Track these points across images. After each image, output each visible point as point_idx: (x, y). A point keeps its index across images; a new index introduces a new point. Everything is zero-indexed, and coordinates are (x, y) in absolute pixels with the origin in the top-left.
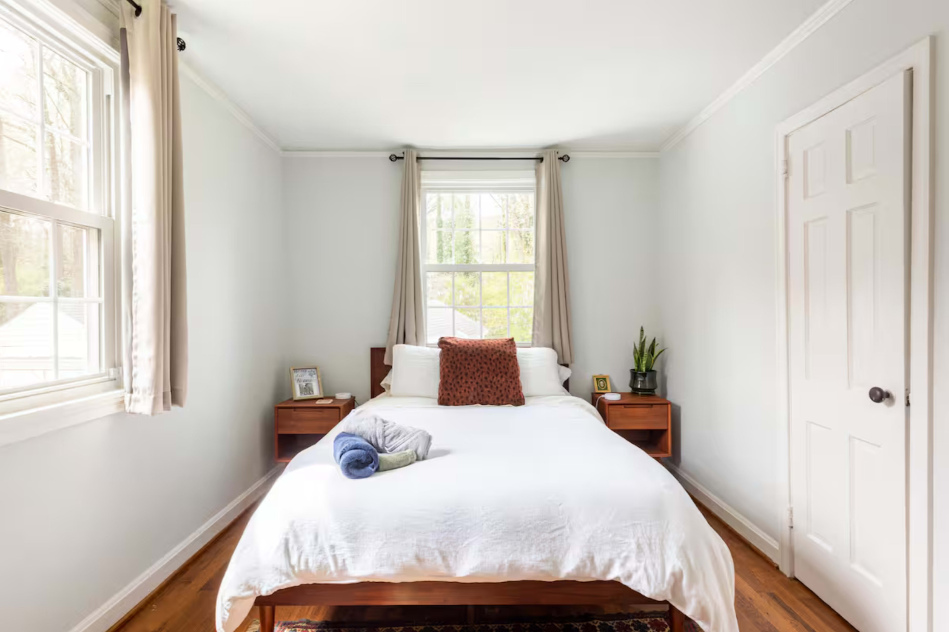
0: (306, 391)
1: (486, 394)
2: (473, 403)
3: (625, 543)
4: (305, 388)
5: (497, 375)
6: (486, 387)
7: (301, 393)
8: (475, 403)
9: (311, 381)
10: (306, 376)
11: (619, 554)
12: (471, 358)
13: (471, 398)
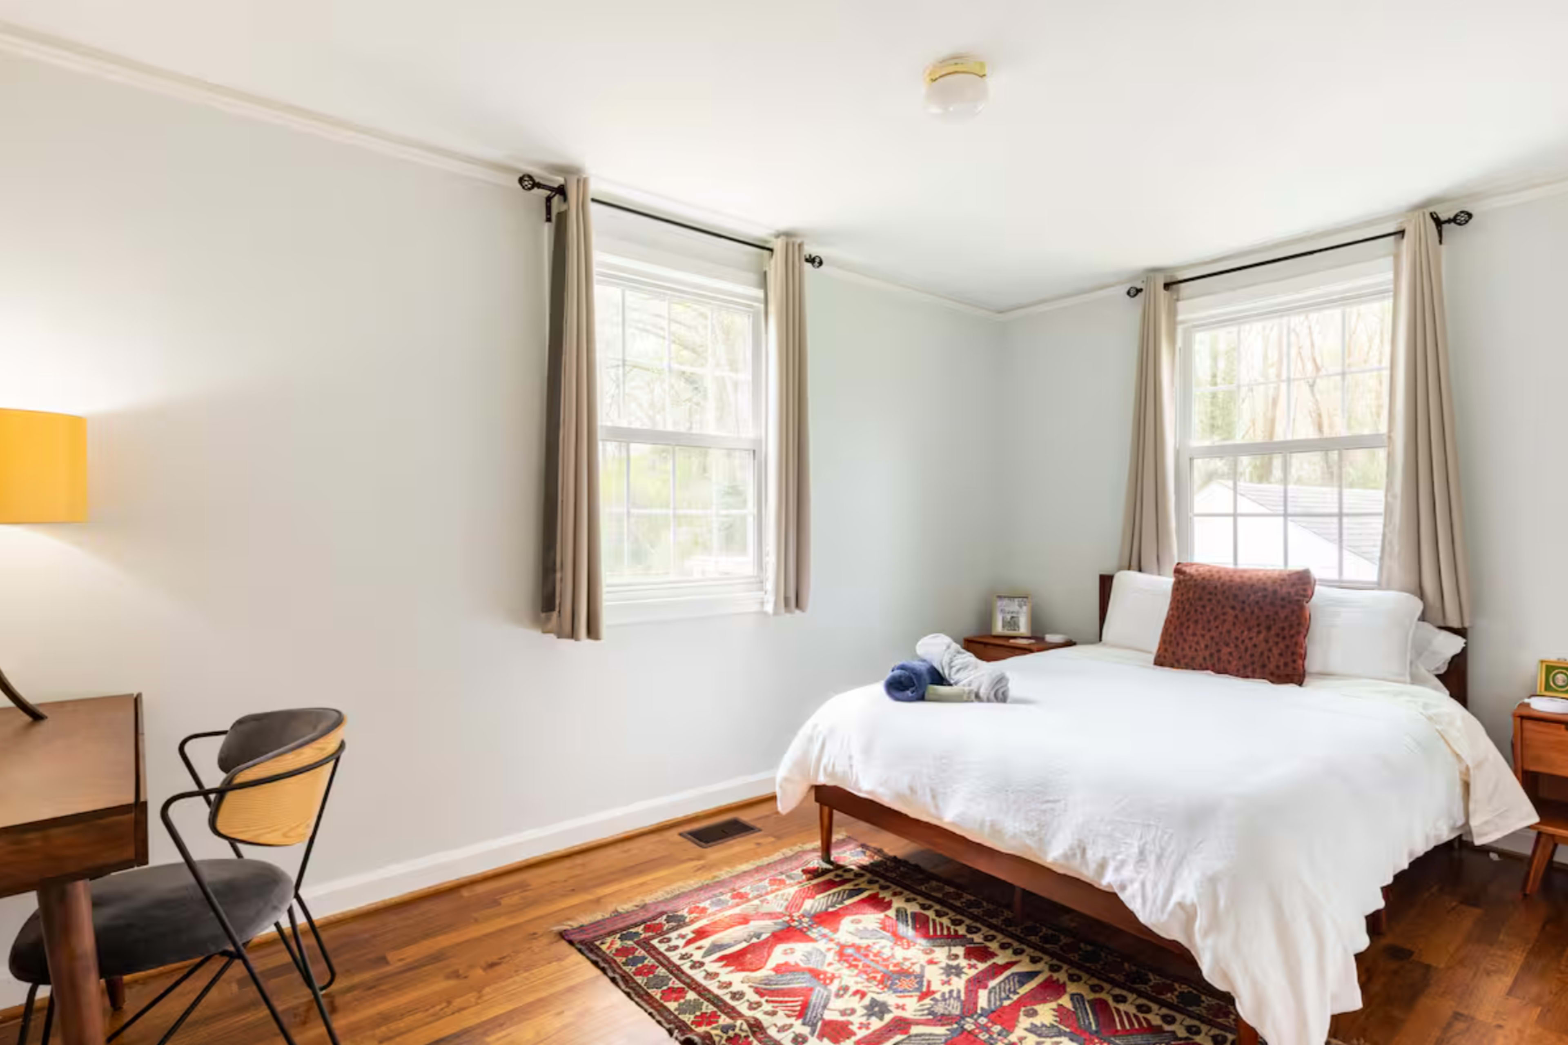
0: (1011, 626)
1: (1224, 657)
2: (1202, 667)
3: (1125, 843)
4: (1009, 622)
5: (1250, 629)
6: (1227, 645)
7: (1003, 627)
8: (1207, 669)
9: (1018, 613)
10: (1014, 606)
11: (1115, 855)
12: (1209, 597)
13: (1199, 660)
